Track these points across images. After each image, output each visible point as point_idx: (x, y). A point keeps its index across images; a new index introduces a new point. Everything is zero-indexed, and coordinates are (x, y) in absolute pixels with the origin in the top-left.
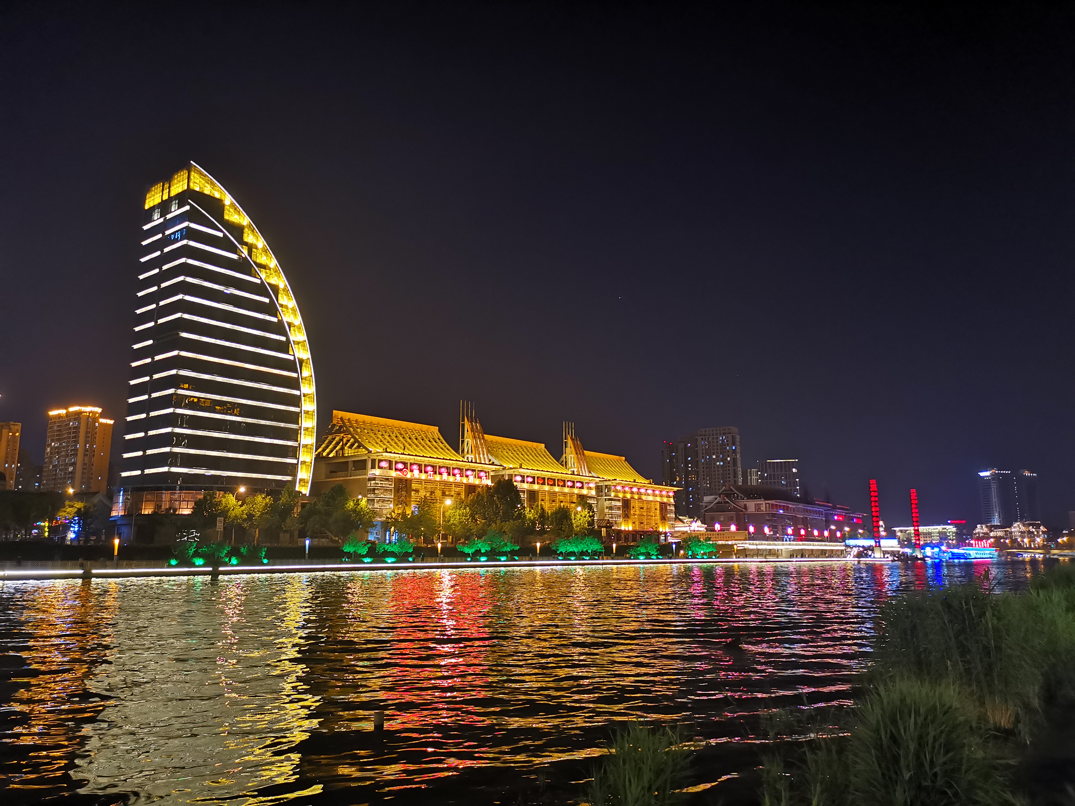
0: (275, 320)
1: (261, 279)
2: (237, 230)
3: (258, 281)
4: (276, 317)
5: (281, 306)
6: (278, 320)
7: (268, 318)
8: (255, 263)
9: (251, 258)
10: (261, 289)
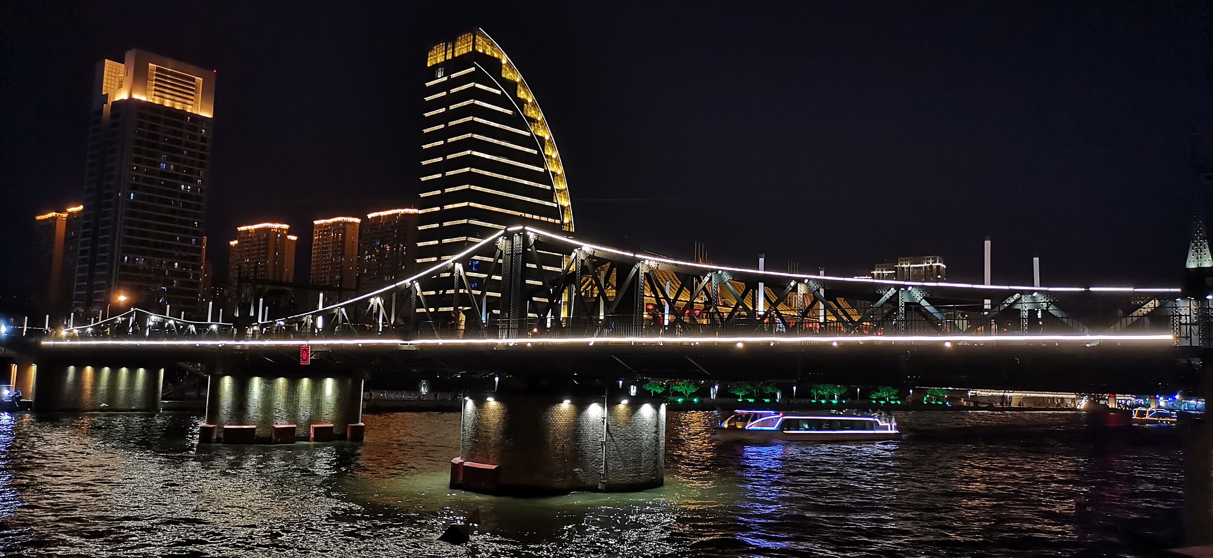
0: (542, 170)
1: (530, 132)
2: (511, 86)
3: (528, 134)
4: (543, 168)
5: (547, 156)
6: (545, 170)
7: (536, 168)
8: (526, 117)
9: (523, 113)
10: (530, 142)
